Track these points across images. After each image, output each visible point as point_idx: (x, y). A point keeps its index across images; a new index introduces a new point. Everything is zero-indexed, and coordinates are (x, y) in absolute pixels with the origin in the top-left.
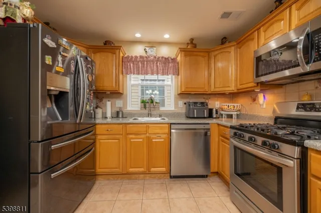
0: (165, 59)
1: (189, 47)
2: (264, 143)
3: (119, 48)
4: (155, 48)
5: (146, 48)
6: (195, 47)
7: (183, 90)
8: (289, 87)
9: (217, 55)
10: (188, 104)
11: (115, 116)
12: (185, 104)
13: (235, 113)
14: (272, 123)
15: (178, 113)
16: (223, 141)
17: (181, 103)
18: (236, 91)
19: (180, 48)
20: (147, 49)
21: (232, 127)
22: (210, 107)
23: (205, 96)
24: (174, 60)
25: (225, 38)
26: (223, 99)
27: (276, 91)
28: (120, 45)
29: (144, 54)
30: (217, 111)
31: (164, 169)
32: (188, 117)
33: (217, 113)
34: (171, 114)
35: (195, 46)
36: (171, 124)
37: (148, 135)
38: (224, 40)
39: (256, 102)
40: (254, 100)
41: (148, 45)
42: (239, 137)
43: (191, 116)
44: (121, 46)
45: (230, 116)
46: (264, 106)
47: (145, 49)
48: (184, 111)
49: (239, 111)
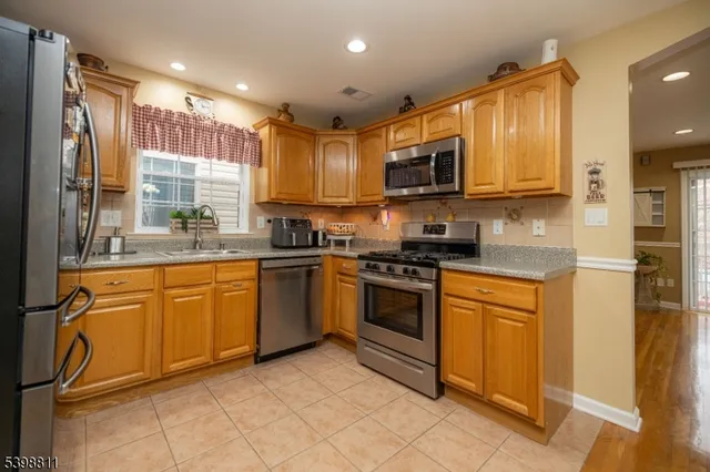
0: (237, 130)
1: (281, 118)
2: (405, 271)
3: (131, 85)
4: (211, 102)
5: (191, 97)
6: (292, 121)
7: (273, 196)
8: (416, 205)
9: (328, 144)
10: (275, 223)
11: (102, 251)
12: (269, 221)
13: (350, 238)
14: (399, 249)
15: (255, 240)
16: (341, 281)
17: (261, 220)
18: (355, 204)
19: (270, 118)
20: (194, 100)
21: (361, 257)
22: (314, 228)
23: (303, 209)
24: (253, 136)
25: (338, 118)
26: (330, 215)
27: (402, 208)
28: (136, 79)
29: (184, 109)
30: (324, 235)
31: (246, 348)
32: (275, 246)
33: (324, 239)
34: (243, 240)
35: (291, 118)
36: (260, 259)
37: (213, 285)
38: (337, 122)
39: (378, 221)
40: (375, 219)
41: (196, 92)
42: (374, 269)
43: (285, 245)
44: (137, 82)
45: (341, 243)
46: (388, 228)
47: (187, 98)
48: (267, 235)
49: (353, 234)
